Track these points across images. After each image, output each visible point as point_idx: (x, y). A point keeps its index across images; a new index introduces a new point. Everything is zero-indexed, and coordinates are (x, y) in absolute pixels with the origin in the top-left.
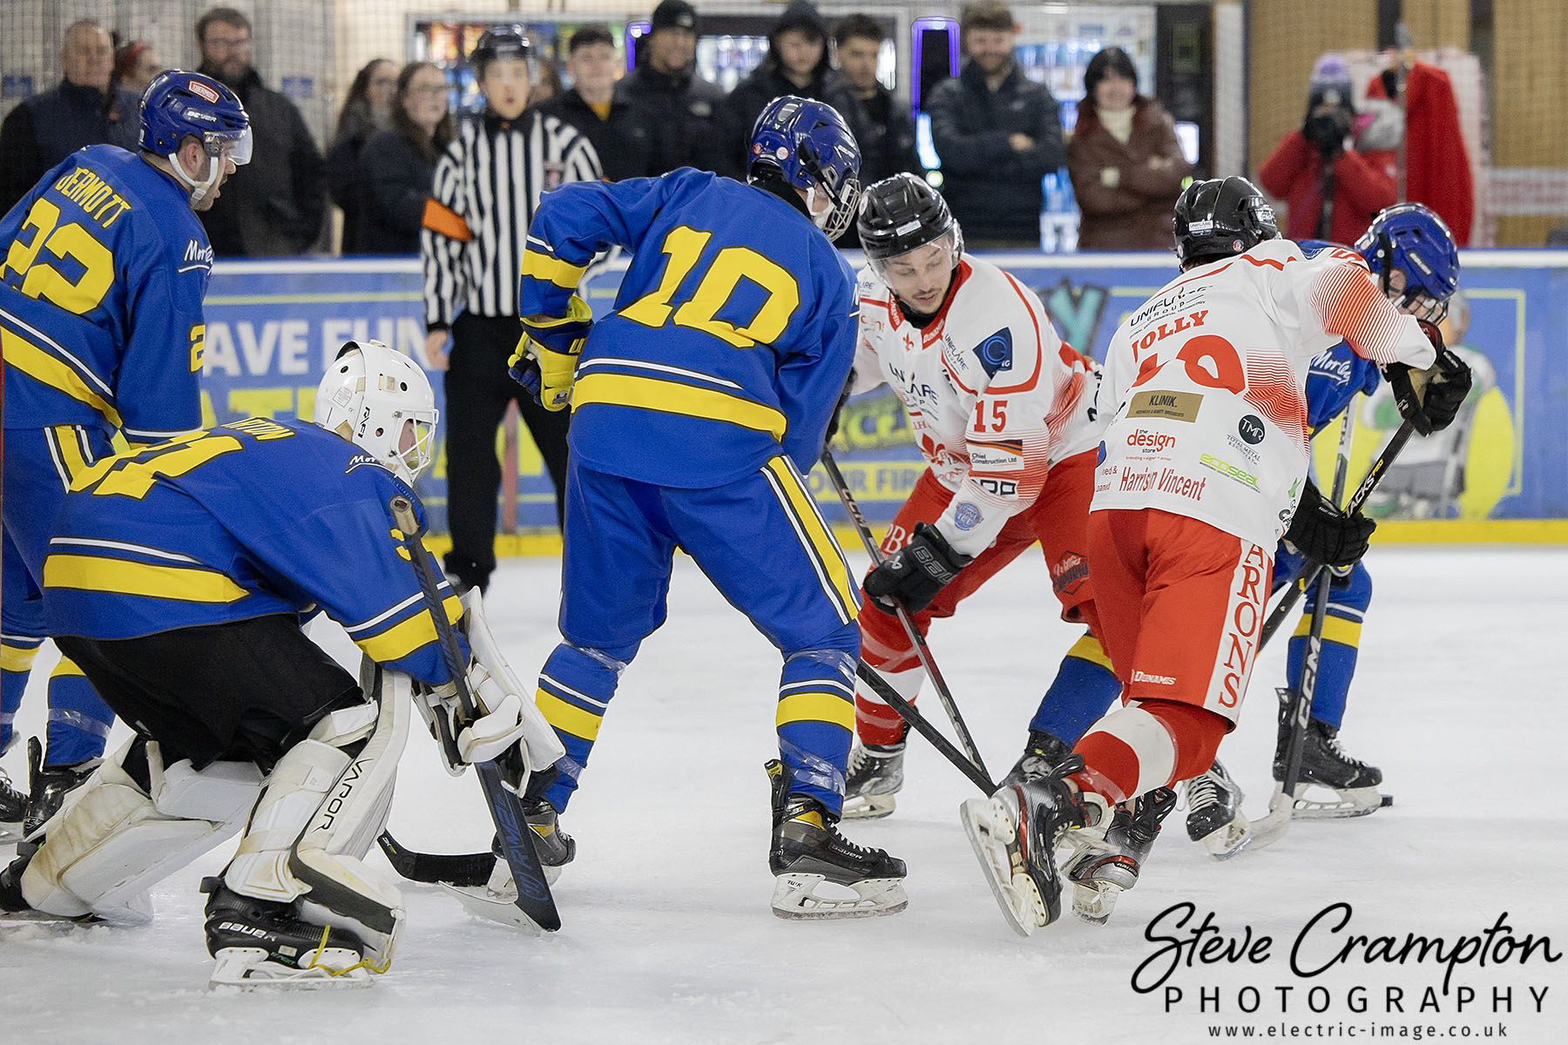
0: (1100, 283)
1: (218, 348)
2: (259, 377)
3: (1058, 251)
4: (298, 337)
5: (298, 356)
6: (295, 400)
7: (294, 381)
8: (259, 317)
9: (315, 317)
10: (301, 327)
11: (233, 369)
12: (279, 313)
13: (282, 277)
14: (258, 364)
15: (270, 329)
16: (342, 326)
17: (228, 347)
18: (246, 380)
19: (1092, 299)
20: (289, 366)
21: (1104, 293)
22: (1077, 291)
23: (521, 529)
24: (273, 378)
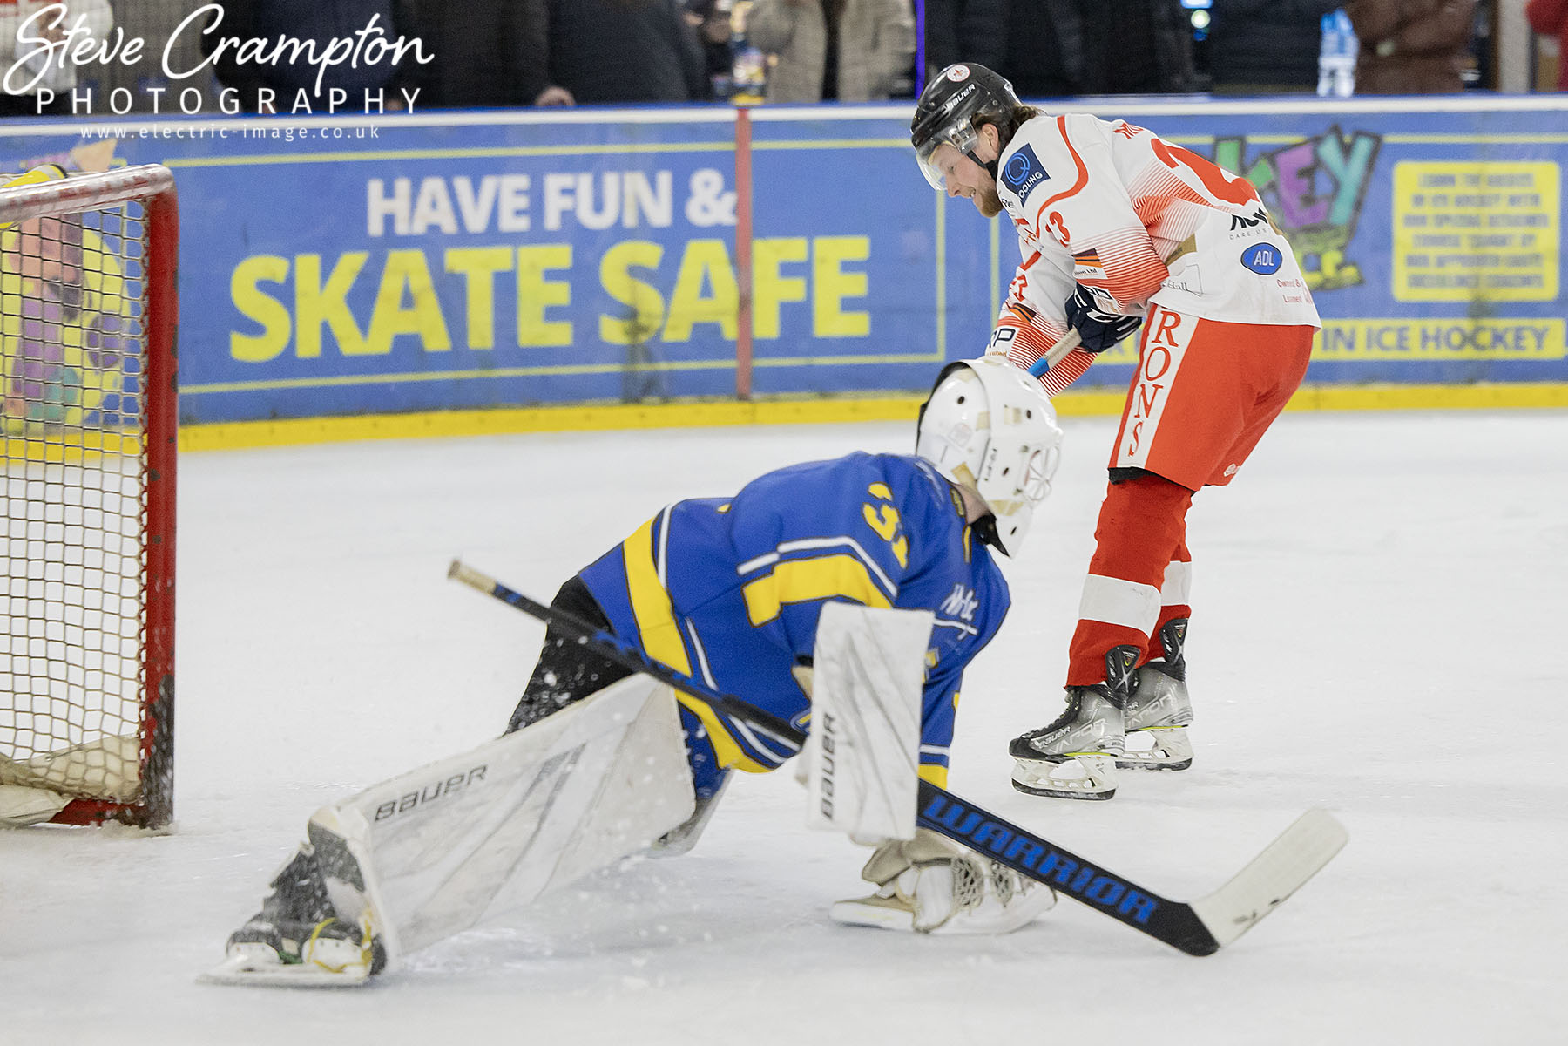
0: (1371, 129)
1: (434, 205)
2: (476, 235)
3: (1332, 95)
4: (519, 192)
5: (519, 213)
6: (515, 259)
7: (514, 239)
8: (477, 171)
9: (537, 170)
10: (522, 181)
11: (449, 226)
12: (498, 167)
13: (503, 128)
14: (476, 221)
15: (489, 184)
16: (566, 180)
17: (444, 204)
18: (464, 238)
19: (1363, 147)
20: (509, 223)
21: (1377, 139)
22: (1347, 139)
23: (755, 396)
24: (493, 235)
